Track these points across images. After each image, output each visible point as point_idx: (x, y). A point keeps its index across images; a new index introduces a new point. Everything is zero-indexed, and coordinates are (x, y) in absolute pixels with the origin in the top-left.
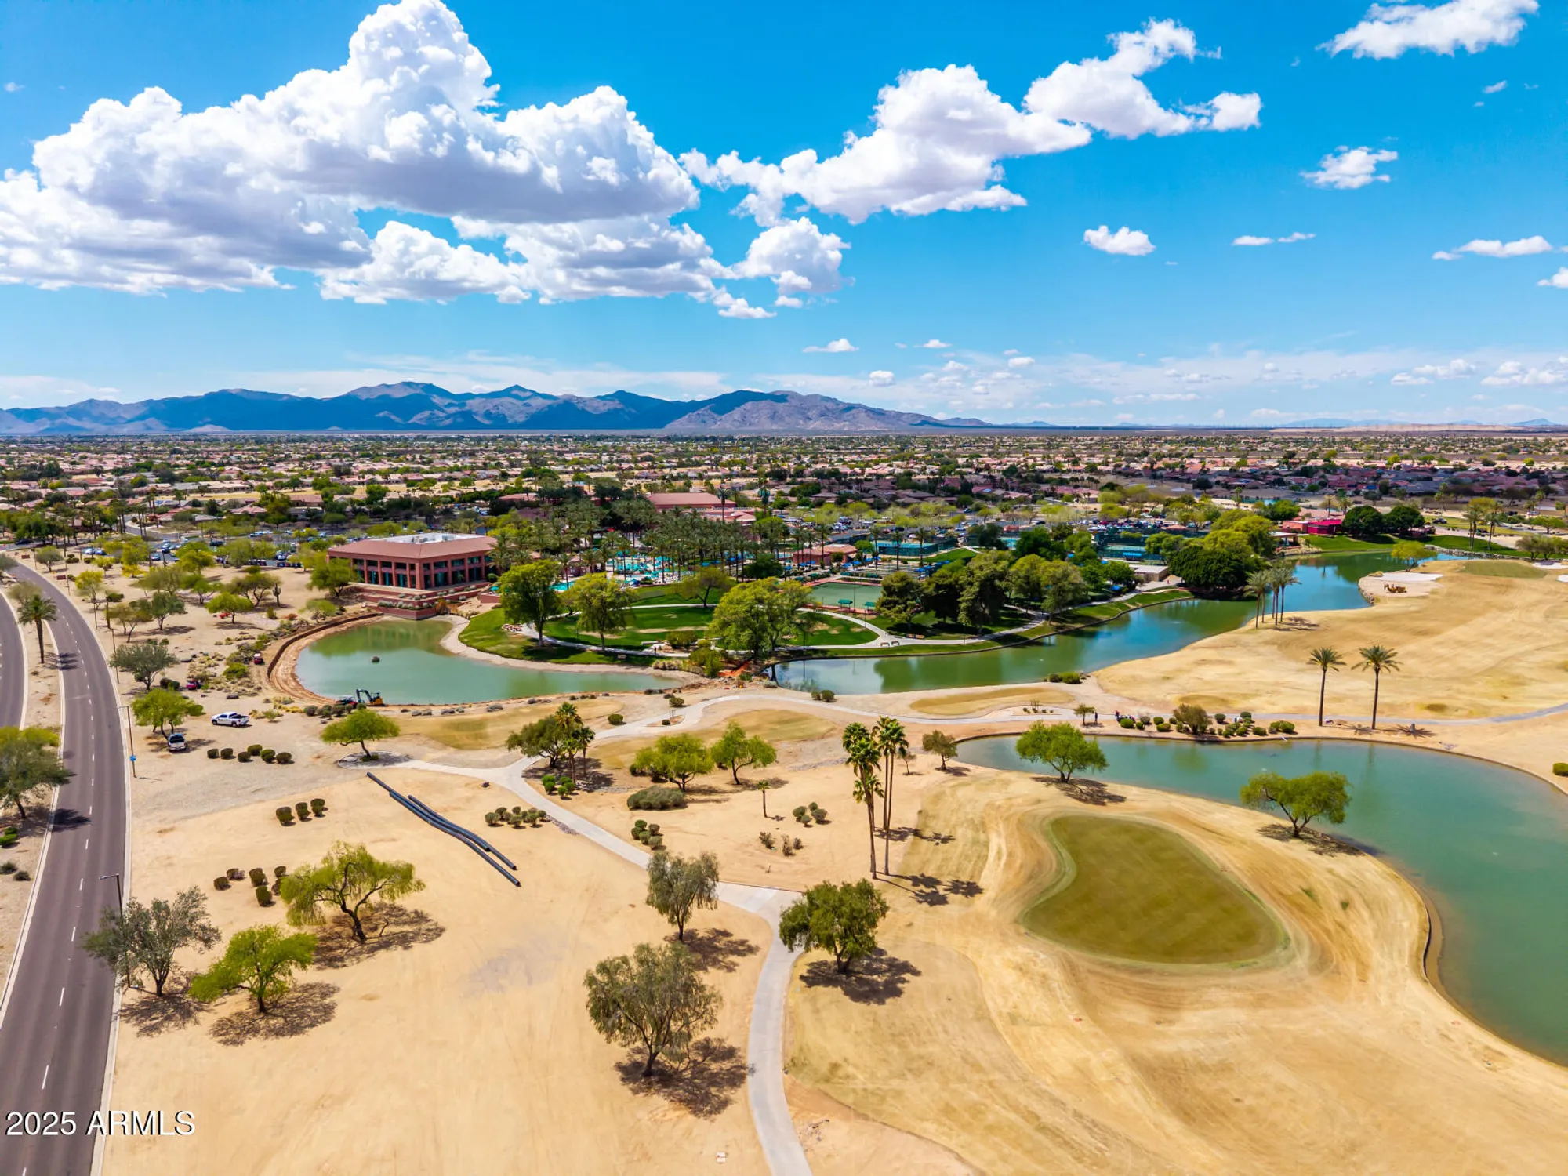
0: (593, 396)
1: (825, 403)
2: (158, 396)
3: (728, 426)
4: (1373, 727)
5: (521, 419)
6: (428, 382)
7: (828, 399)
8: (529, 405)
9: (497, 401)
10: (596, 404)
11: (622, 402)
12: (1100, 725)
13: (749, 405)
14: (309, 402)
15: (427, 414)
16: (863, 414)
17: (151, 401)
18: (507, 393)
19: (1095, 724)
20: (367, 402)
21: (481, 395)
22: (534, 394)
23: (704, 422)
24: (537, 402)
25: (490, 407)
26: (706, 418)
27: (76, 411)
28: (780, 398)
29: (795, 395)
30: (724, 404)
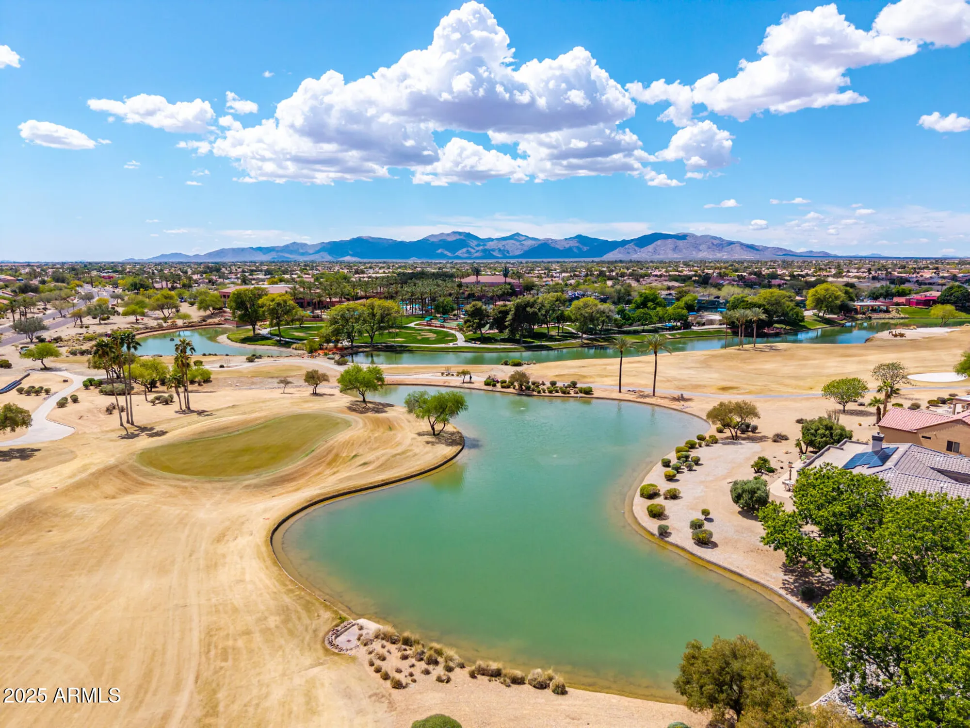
0: (562, 238)
1: (712, 240)
2: (327, 240)
3: (644, 255)
4: (654, 395)
5: (518, 253)
6: (467, 232)
7: (715, 238)
8: (523, 245)
9: (504, 243)
10: (563, 243)
11: (579, 242)
12: (473, 383)
13: (659, 242)
14: (402, 243)
15: (464, 250)
16: (738, 248)
17: (323, 243)
18: (511, 237)
19: (470, 382)
20: (433, 243)
21: (497, 239)
22: (527, 238)
23: (629, 253)
24: (529, 243)
25: (500, 246)
26: (630, 251)
27: (286, 248)
28: (683, 237)
29: (693, 236)
30: (644, 241)
